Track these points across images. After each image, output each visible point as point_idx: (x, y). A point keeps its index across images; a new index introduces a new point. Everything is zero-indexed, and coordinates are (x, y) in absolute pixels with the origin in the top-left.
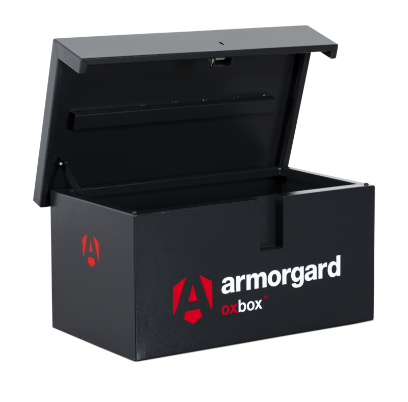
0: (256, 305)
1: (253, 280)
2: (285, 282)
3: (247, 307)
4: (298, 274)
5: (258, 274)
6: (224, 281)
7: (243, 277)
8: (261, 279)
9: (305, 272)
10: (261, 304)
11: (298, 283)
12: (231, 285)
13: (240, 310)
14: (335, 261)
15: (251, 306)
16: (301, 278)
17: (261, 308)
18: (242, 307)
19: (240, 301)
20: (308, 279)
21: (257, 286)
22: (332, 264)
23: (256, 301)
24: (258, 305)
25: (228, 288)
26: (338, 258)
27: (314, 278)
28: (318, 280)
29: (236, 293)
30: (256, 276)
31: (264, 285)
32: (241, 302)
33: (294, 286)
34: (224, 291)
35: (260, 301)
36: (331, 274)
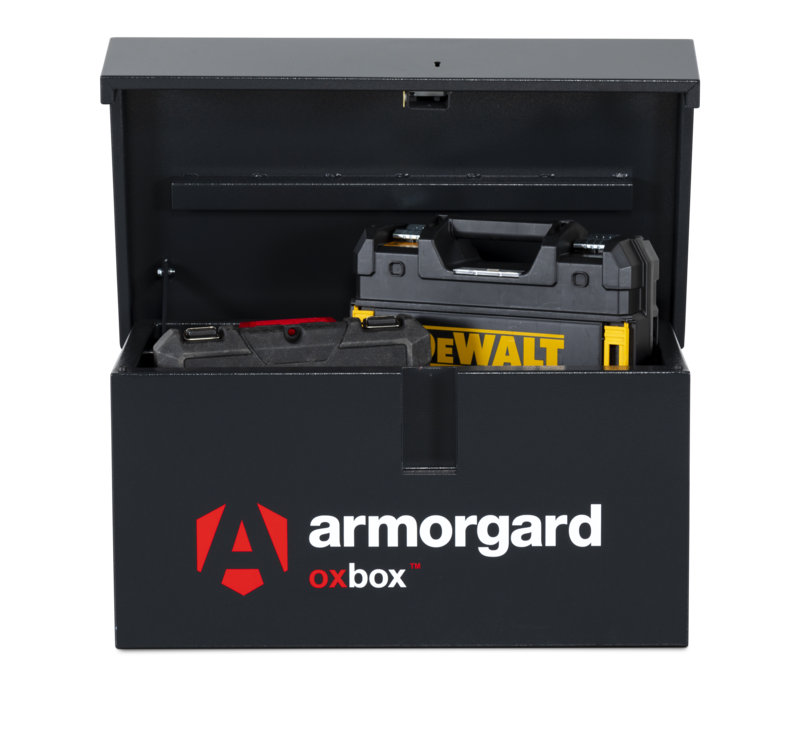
0: (391, 578)
1: (383, 530)
2: (461, 542)
3: (368, 579)
4: (493, 530)
5: (397, 518)
6: (316, 521)
7: (361, 520)
8: (402, 529)
9: (512, 529)
10: (403, 578)
11: (494, 547)
12: (330, 532)
13: (352, 584)
14: (588, 513)
15: (379, 578)
16: (502, 539)
17: (402, 585)
18: (358, 578)
19: (352, 566)
20: (520, 543)
21: (393, 541)
22: (579, 520)
23: (392, 572)
24: (397, 578)
25: (325, 537)
26: (596, 509)
27: (536, 541)
28: (544, 549)
29: (342, 549)
30: (392, 523)
31: (412, 542)
32: (356, 568)
33: (484, 552)
34: (315, 540)
35: (402, 572)
36: (577, 540)
